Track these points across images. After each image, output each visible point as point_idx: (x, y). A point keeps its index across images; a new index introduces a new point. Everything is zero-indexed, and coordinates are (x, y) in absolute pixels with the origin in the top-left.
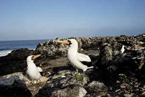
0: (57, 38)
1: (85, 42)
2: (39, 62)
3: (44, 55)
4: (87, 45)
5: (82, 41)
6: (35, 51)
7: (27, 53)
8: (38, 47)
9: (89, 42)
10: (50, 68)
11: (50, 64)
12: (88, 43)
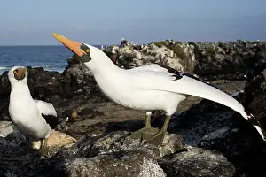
0: (124, 43)
1: (206, 57)
2: (72, 105)
3: (86, 88)
4: (211, 65)
5: (197, 51)
6: (64, 75)
7: (42, 80)
8: (69, 66)
9: (218, 56)
10: (99, 125)
11: (101, 114)
12: (214, 60)
